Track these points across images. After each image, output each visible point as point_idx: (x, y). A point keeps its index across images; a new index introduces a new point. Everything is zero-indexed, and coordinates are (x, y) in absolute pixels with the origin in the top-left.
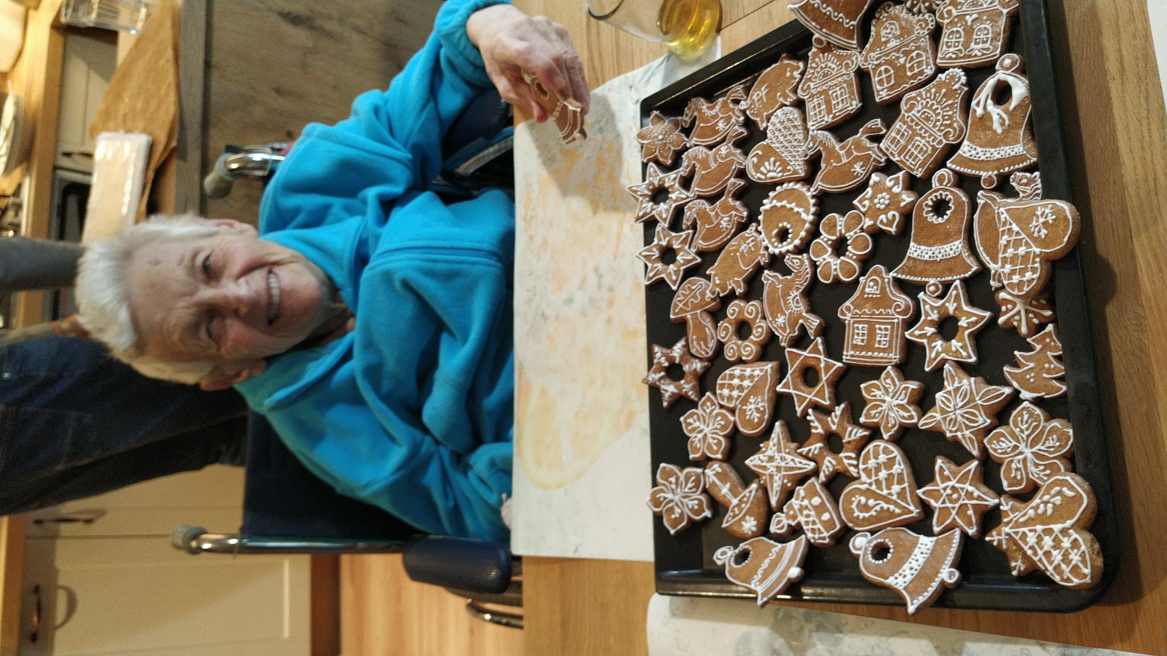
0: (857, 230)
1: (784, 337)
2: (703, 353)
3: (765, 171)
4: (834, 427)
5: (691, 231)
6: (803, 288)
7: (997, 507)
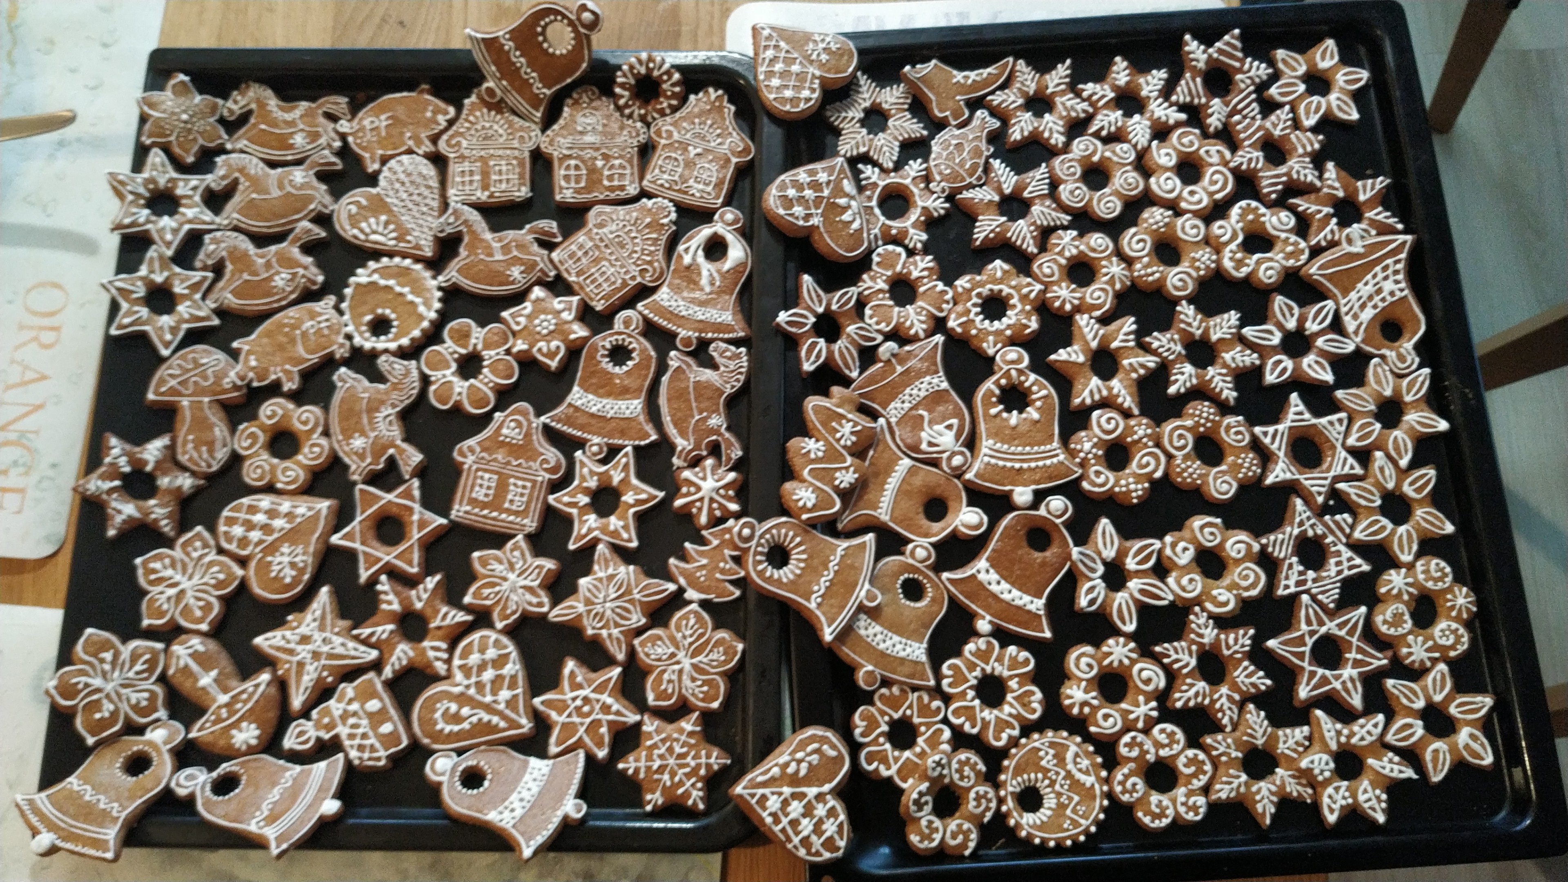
0: (502, 350)
1: (357, 469)
2: (203, 464)
3: (368, 230)
4: (419, 605)
5: (210, 275)
6: (402, 406)
7: (638, 725)
